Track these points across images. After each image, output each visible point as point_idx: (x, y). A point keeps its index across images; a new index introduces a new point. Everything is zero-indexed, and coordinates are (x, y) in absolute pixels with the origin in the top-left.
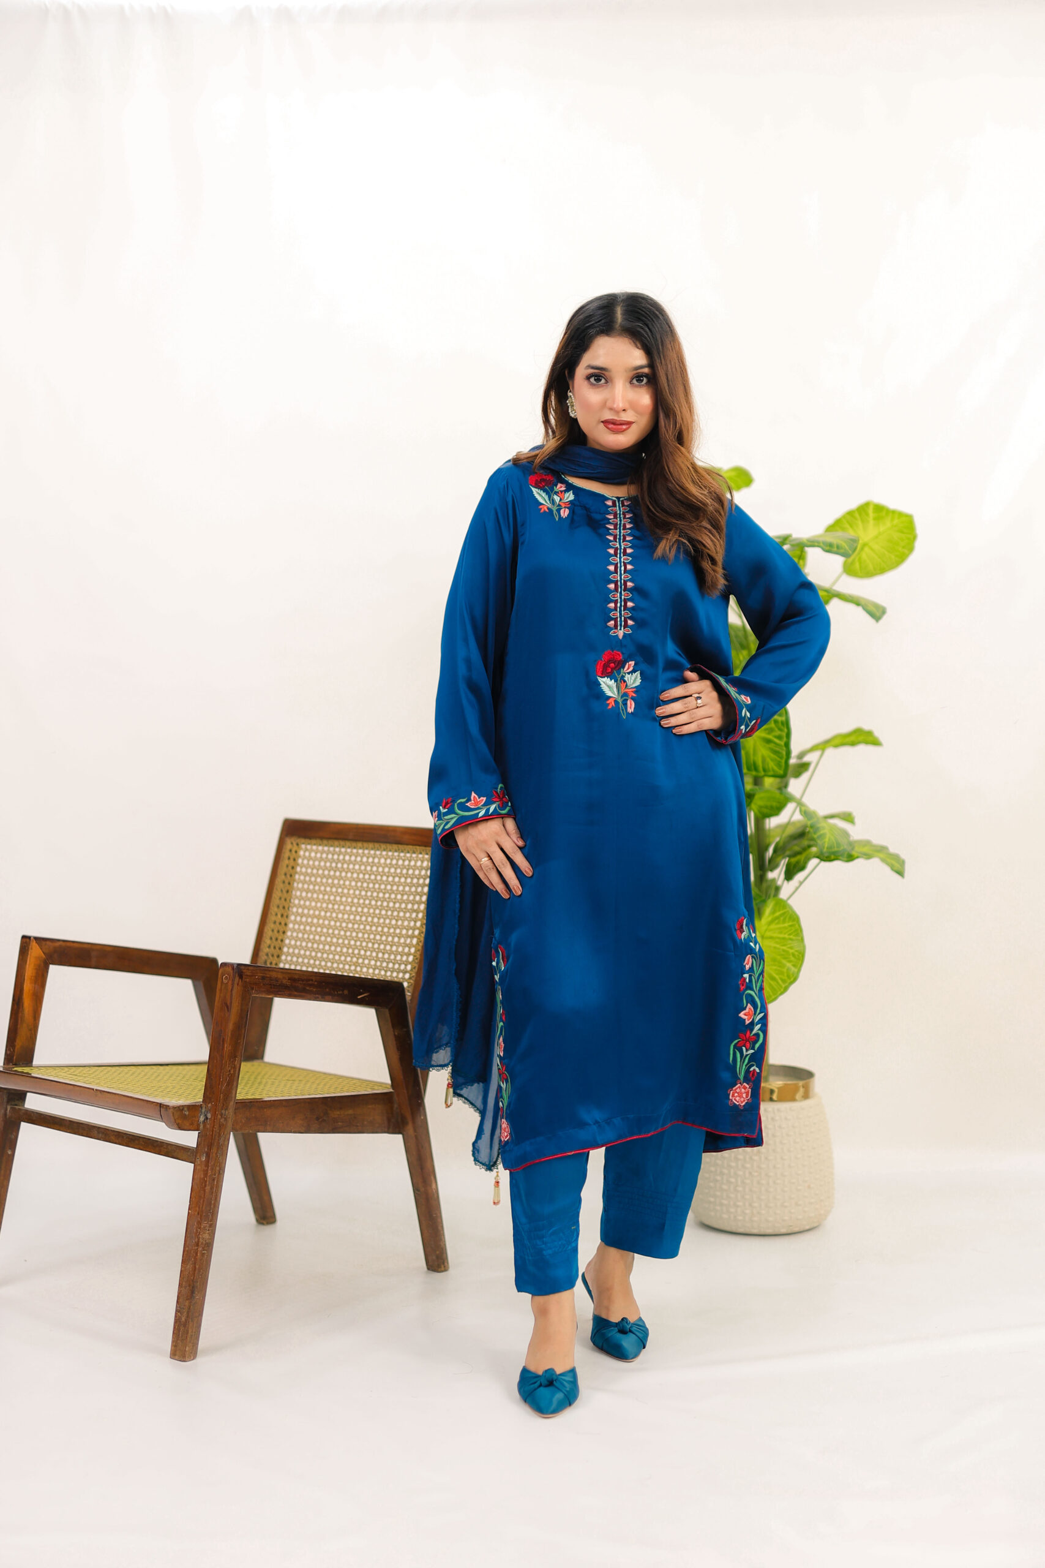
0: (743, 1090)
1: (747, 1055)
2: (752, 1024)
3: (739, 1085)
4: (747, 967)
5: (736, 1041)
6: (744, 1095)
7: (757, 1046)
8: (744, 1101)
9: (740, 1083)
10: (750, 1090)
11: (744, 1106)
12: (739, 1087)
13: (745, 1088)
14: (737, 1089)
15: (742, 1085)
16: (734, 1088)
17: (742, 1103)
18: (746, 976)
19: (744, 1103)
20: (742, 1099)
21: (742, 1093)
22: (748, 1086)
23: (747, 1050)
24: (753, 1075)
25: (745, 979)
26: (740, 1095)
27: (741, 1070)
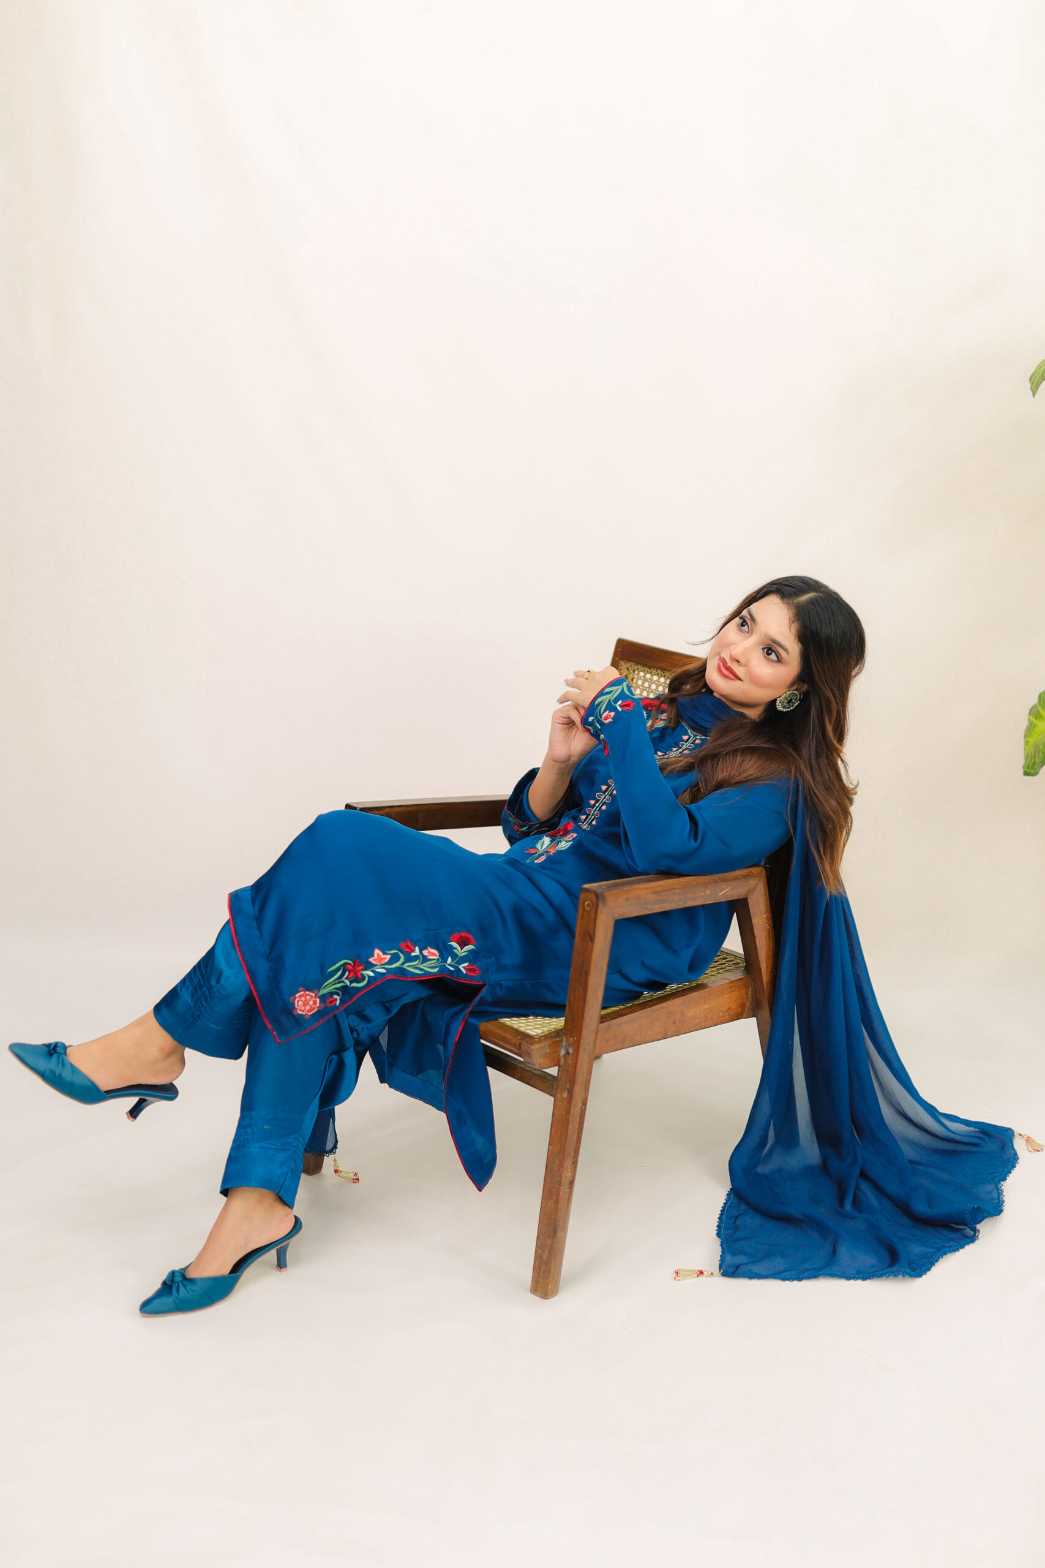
0: (311, 1003)
1: (343, 982)
2: (369, 966)
3: (313, 995)
4: (425, 952)
5: (350, 962)
6: (308, 1007)
7: (354, 985)
8: (303, 1011)
9: (316, 995)
10: (316, 1009)
11: (298, 1013)
12: (312, 997)
13: (315, 1003)
14: (309, 995)
15: (315, 997)
16: (307, 992)
17: (300, 1010)
18: (417, 952)
19: (300, 1012)
20: (303, 1008)
21: (308, 1004)
22: (318, 1005)
23: (346, 978)
24: (330, 1002)
25: (413, 951)
26: (305, 1004)
27: (329, 986)
